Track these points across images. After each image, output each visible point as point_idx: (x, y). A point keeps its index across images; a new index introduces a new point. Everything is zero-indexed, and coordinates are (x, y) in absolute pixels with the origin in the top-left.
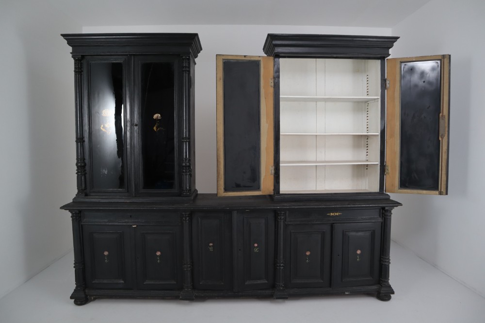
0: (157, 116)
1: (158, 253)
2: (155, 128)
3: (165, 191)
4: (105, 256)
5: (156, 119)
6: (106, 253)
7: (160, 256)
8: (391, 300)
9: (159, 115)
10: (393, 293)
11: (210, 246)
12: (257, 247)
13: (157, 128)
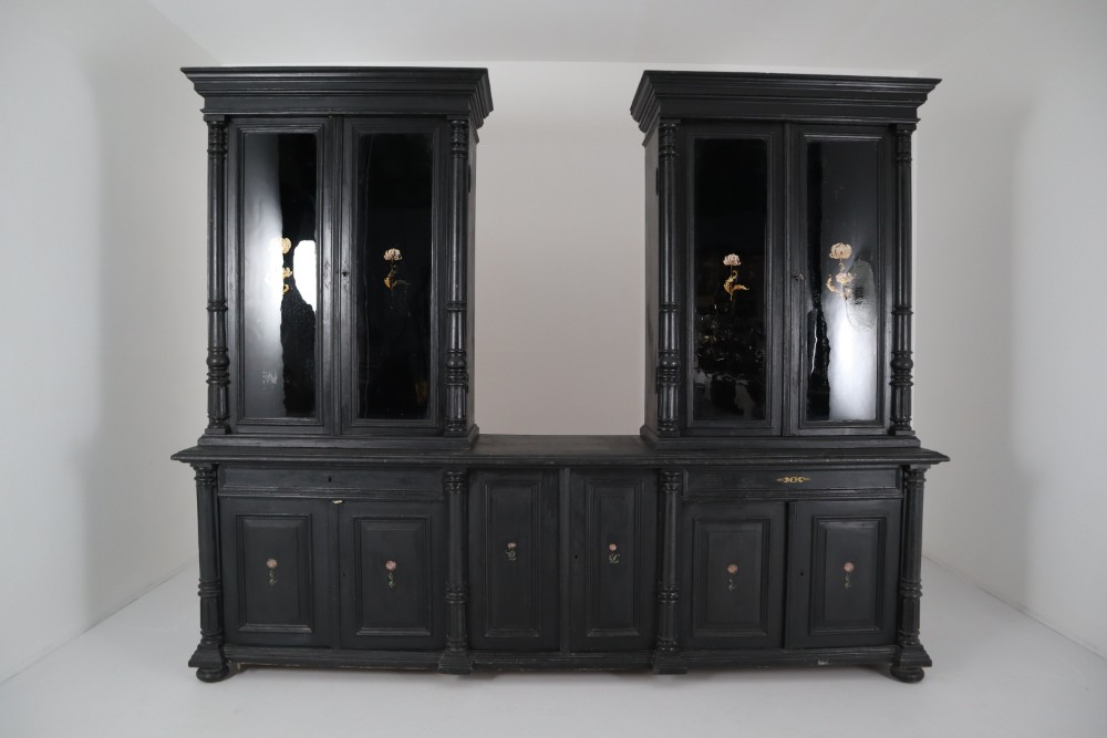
0: (392, 253)
1: (391, 566)
2: (387, 281)
3: (408, 423)
4: (269, 569)
5: (389, 261)
6: (272, 563)
7: (394, 572)
8: (924, 680)
9: (398, 252)
10: (928, 663)
11: (509, 550)
12: (615, 552)
13: (392, 281)
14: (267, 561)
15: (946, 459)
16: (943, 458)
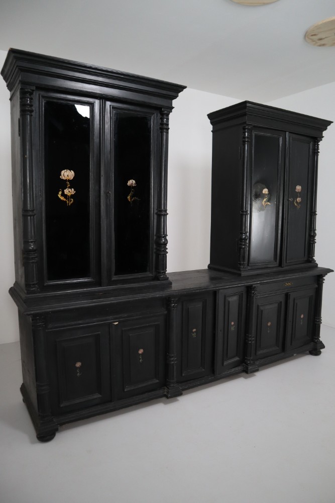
0: (132, 182)
2: (129, 197)
3: (139, 275)
4: (77, 368)
5: (130, 186)
6: (78, 364)
7: (143, 354)
9: (134, 182)
11: (193, 333)
12: (233, 325)
13: (131, 198)
14: (75, 364)
16: (330, 271)
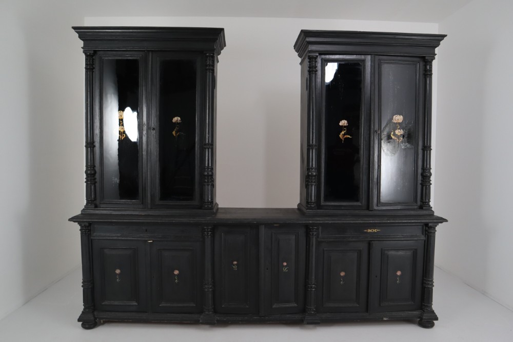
0: (176, 119)
1: (176, 272)
2: (174, 133)
3: (184, 203)
4: (116, 274)
5: (175, 123)
6: (118, 271)
7: (178, 275)
8: (434, 327)
9: (179, 118)
10: (437, 319)
11: (234, 265)
12: (286, 266)
13: (176, 133)
14: (115, 270)
15: (446, 221)
16: (445, 220)
